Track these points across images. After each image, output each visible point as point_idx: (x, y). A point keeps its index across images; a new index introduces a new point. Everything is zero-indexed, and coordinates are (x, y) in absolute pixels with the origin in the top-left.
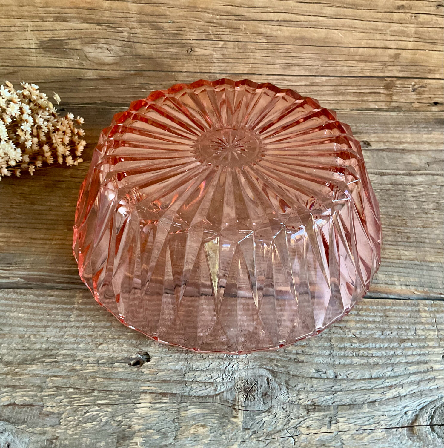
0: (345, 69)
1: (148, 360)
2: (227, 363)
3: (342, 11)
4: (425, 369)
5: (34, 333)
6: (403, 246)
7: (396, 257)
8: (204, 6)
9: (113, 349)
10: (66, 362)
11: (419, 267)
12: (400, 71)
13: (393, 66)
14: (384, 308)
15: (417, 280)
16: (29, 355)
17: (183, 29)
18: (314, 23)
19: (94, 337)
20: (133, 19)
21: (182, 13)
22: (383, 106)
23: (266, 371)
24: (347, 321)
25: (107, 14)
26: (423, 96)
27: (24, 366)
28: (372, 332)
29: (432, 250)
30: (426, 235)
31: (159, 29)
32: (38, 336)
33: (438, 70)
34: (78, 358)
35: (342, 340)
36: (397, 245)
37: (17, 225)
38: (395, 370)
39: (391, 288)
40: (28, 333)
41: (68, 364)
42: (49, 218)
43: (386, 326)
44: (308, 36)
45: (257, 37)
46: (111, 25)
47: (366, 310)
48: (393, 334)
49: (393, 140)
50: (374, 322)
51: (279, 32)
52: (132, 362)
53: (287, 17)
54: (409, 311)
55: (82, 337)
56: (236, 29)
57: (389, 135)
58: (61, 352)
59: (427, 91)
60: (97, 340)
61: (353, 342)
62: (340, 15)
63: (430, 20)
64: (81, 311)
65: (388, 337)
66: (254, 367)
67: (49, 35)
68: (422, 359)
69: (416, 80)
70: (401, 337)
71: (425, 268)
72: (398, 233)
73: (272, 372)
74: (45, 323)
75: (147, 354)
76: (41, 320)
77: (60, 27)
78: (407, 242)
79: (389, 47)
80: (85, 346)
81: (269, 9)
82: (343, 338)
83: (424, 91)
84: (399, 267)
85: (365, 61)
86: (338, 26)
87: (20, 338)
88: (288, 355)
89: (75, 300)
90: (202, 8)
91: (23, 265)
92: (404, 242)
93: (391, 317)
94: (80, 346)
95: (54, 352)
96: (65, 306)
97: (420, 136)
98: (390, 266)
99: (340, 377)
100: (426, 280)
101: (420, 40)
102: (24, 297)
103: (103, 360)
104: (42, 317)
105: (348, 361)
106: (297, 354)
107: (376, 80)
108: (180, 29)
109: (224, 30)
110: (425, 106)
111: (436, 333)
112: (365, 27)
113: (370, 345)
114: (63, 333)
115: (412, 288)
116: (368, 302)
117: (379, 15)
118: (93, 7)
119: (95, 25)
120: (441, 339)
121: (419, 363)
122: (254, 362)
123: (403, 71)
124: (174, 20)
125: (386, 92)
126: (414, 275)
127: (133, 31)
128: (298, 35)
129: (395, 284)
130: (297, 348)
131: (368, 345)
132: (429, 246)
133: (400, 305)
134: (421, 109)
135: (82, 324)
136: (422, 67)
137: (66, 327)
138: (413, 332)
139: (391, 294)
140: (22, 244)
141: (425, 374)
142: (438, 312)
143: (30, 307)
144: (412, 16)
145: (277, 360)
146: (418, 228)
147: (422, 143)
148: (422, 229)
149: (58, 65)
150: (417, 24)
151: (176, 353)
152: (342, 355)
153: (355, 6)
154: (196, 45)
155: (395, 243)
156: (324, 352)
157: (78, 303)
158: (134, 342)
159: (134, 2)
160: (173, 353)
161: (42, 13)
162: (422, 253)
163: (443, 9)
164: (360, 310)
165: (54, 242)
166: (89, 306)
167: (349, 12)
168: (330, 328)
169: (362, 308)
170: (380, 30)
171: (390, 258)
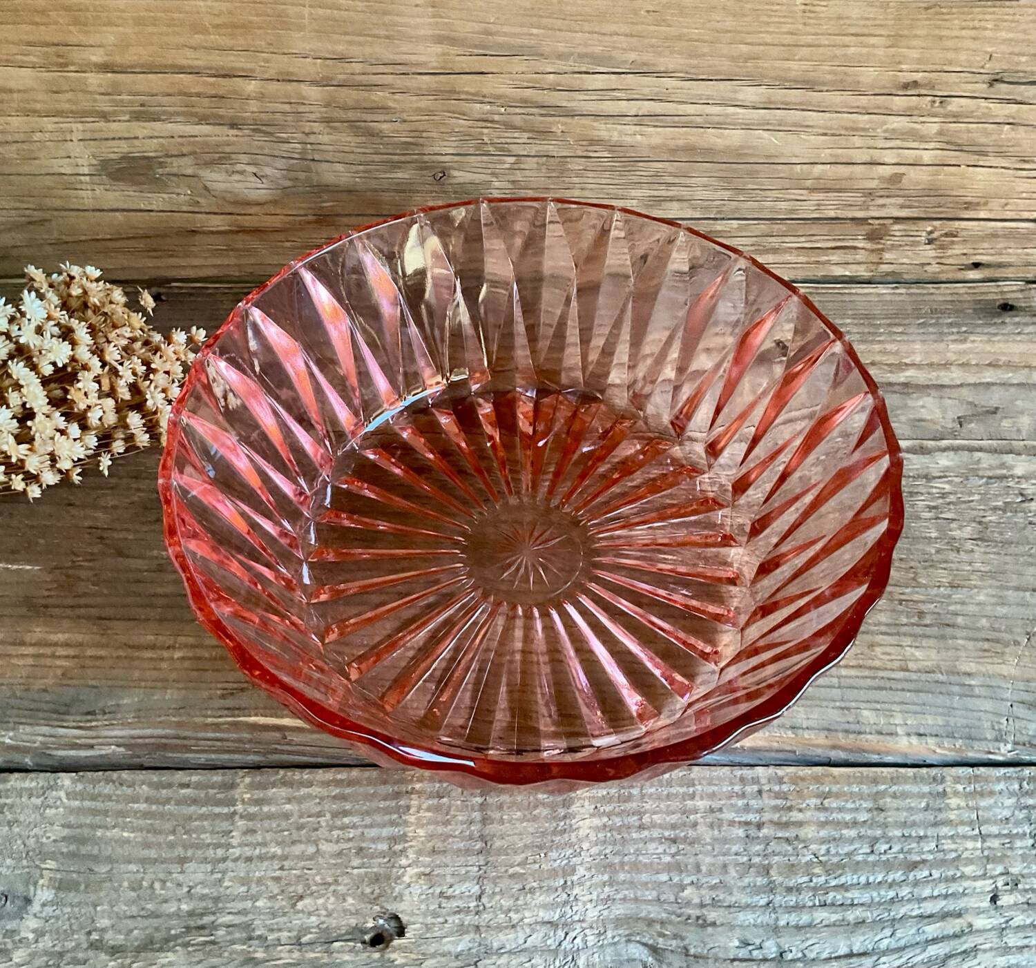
0: (783, 205)
1: (401, 932)
2: (561, 934)
3: (779, 95)
4: (958, 929)
5: (161, 876)
6: (911, 635)
7: (897, 664)
8: (472, 90)
9: (326, 909)
10: (233, 942)
11: (943, 688)
12: (902, 207)
13: (888, 196)
14: (874, 790)
15: (940, 721)
16: (157, 929)
17: (424, 134)
18: (717, 119)
19: (284, 882)
20: (312, 117)
21: (424, 103)
22: (862, 272)
23: (641, 948)
24: (800, 824)
25: (254, 106)
26: (950, 252)
27: (150, 955)
28: (852, 848)
29: (970, 644)
30: (958, 607)
31: (372, 134)
32: (168, 884)
33: (986, 204)
34: (258, 933)
35: (792, 868)
36: (898, 634)
37: (93, 611)
38: (898, 934)
39: (889, 743)
40: (148, 877)
41: (238, 947)
42: (160, 590)
43: (879, 832)
44: (703, 144)
45: (590, 148)
46: (260, 127)
47: (837, 796)
48: (894, 850)
49: (884, 359)
50: (855, 823)
51: (639, 137)
52: (367, 938)
53: (658, 108)
54: (922, 796)
55: (259, 881)
56: (544, 134)
57: (877, 347)
58: (220, 921)
59: (956, 243)
60: (291, 889)
61: (813, 874)
62: (775, 102)
63: (974, 108)
64: (250, 820)
65: (884, 858)
66: (616, 939)
67: (124, 147)
68: (951, 905)
69: (937, 223)
70: (909, 857)
71: (956, 689)
72: (901, 602)
73: (654, 950)
74: (179, 851)
75: (396, 918)
76: (171, 846)
77: (146, 132)
78: (918, 625)
79: (881, 161)
80: (269, 905)
81: (616, 94)
82: (793, 865)
83: (953, 242)
84: (903, 690)
85: (827, 190)
86: (769, 124)
87: (133, 889)
88: (683, 910)
89: (236, 793)
90: (467, 93)
91: (119, 716)
92: (913, 625)
93: (889, 810)
94: (257, 904)
95: (207, 920)
96: (217, 810)
97: (942, 346)
98: (885, 689)
99: (790, 956)
100: (958, 720)
101: (950, 147)
102: (129, 791)
103: (309, 936)
104: (171, 838)
105: (805, 918)
106: (702, 906)
107: (849, 225)
108: (417, 134)
109: (516, 135)
110: (952, 271)
111: (979, 845)
112: (829, 124)
113: (848, 878)
114: (219, 876)
115: (931, 740)
116: (841, 775)
117: (863, 100)
118: (220, 93)
119: (225, 128)
120: (988, 858)
121: (944, 916)
122: (616, 927)
123: (909, 207)
124: (405, 116)
125: (869, 245)
126: (934, 709)
127: (312, 139)
128: (681, 142)
129: (896, 734)
130: (703, 892)
131: (842, 880)
132: (964, 633)
133: (906, 780)
134: (943, 277)
135: (257, 851)
136: (950, 199)
137: (224, 860)
138: (933, 845)
139: (887, 753)
140: (110, 662)
141: (957, 941)
142: (982, 794)
143: (146, 815)
144: (934, 102)
145: (662, 923)
146: (942, 589)
147: (946, 365)
148: (948, 591)
149: (142, 207)
150: (945, 116)
151: (455, 913)
152: (792, 903)
153: (810, 85)
154: (455, 165)
155: (894, 629)
156: (756, 898)
157: (243, 800)
158: (368, 890)
159: (314, 83)
160: (449, 915)
161: (104, 105)
162: (950, 653)
163: (1003, 87)
164: (826, 796)
165: (177, 655)
166: (266, 809)
167: (794, 96)
168: (767, 841)
169: (830, 792)
170: (863, 129)
171: (886, 669)
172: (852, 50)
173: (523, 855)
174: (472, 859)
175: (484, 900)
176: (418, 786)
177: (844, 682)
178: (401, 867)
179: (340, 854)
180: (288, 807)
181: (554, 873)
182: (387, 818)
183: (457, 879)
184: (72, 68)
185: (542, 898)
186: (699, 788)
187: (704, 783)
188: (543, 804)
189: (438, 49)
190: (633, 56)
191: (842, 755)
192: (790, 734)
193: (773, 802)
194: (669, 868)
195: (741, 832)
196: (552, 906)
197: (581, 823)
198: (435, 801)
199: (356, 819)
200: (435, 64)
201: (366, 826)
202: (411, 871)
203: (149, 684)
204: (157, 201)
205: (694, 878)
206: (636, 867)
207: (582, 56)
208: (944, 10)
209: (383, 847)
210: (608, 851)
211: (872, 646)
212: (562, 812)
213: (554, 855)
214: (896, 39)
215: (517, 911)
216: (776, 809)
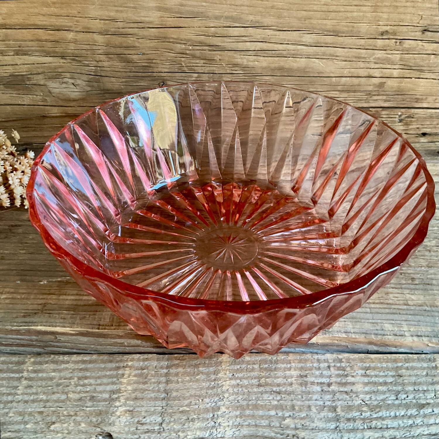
3: (322, 39)
6: (408, 289)
7: (401, 302)
8: (175, 37)
9: (68, 430)
11: (429, 314)
12: (386, 101)
13: (378, 95)
14: (396, 365)
15: (429, 329)
17: (154, 61)
18: (293, 52)
19: (45, 414)
20: (100, 52)
21: (153, 44)
24: (354, 384)
25: (72, 46)
26: (411, 127)
28: (385, 396)
30: (433, 276)
31: (129, 61)
33: (426, 99)
35: (349, 408)
36: (402, 288)
39: (400, 340)
43: (400, 388)
44: (287, 66)
45: (233, 69)
46: (75, 58)
47: (374, 369)
48: (409, 398)
50: (385, 383)
51: (256, 63)
53: (264, 46)
54: (424, 369)
55: (30, 414)
56: (210, 61)
59: (414, 122)
60: (49, 418)
61: (362, 411)
62: (321, 43)
63: (415, 46)
64: (30, 381)
65: (404, 402)
67: (11, 70)
69: (403, 110)
70: (419, 401)
71: (436, 314)
75: (110, 435)
77: (22, 61)
78: (412, 284)
79: (373, 75)
80: (34, 427)
81: (244, 39)
82: (350, 406)
83: (411, 121)
84: (407, 314)
85: (348, 91)
86: (318, 55)
88: (285, 431)
89: (24, 367)
90: (174, 38)
92: (409, 284)
93: (405, 376)
94: (28, 426)
96: (12, 375)
98: (397, 314)
101: (406, 67)
105: (359, 436)
106: (296, 429)
108: (150, 61)
109: (198, 61)
110: (412, 137)
112: (347, 55)
113: (384, 413)
115: (425, 339)
116: (376, 358)
117: (362, 42)
118: (56, 39)
119: (59, 58)
123: (389, 101)
124: (144, 51)
126: (425, 324)
127: (100, 64)
128: (276, 65)
129: (405, 336)
130: (296, 421)
131: (380, 414)
132: (437, 288)
133: (413, 360)
135: (32, 398)
136: (408, 96)
137: (12, 402)
138: (433, 395)
139: (401, 347)
144: (396, 42)
146: (423, 268)
148: (427, 269)
149: (20, 103)
150: (403, 50)
151: (146, 433)
152: (350, 428)
153: (336, 33)
154: (168, 78)
155: (399, 286)
156: (329, 425)
157: (28, 371)
158: (94, 420)
159: (100, 33)
160: (142, 433)
162: (431, 297)
163: (429, 34)
164: (367, 369)
166: (40, 375)
167: (329, 39)
168: (334, 393)
169: (369, 367)
170: (364, 58)
171: (396, 304)
172: (355, 14)
173: (189, 401)
174: (158, 403)
175: (164, 425)
176: (130, 364)
177: (374, 311)
178: (115, 407)
179: (80, 399)
180: (53, 374)
181: (207, 411)
182: (110, 380)
183: (149, 413)
185: (199, 424)
186: (293, 364)
187: (297, 361)
188: (202, 373)
189: (159, 14)
190: (251, 18)
191: (375, 348)
192: (344, 335)
193: (337, 372)
194: (276, 407)
195: (319, 389)
196: (206, 429)
197: (224, 383)
198: (140, 372)
199: (92, 381)
200: (157, 23)
201: (97, 385)
202: (121, 409)
204: (27, 99)
205: (291, 413)
206: (256, 407)
207: (227, 18)
209: (106, 396)
210: (239, 398)
211: (387, 293)
212: (213, 377)
213: (207, 400)
214: (375, 8)
215: (183, 432)
216: (338, 376)
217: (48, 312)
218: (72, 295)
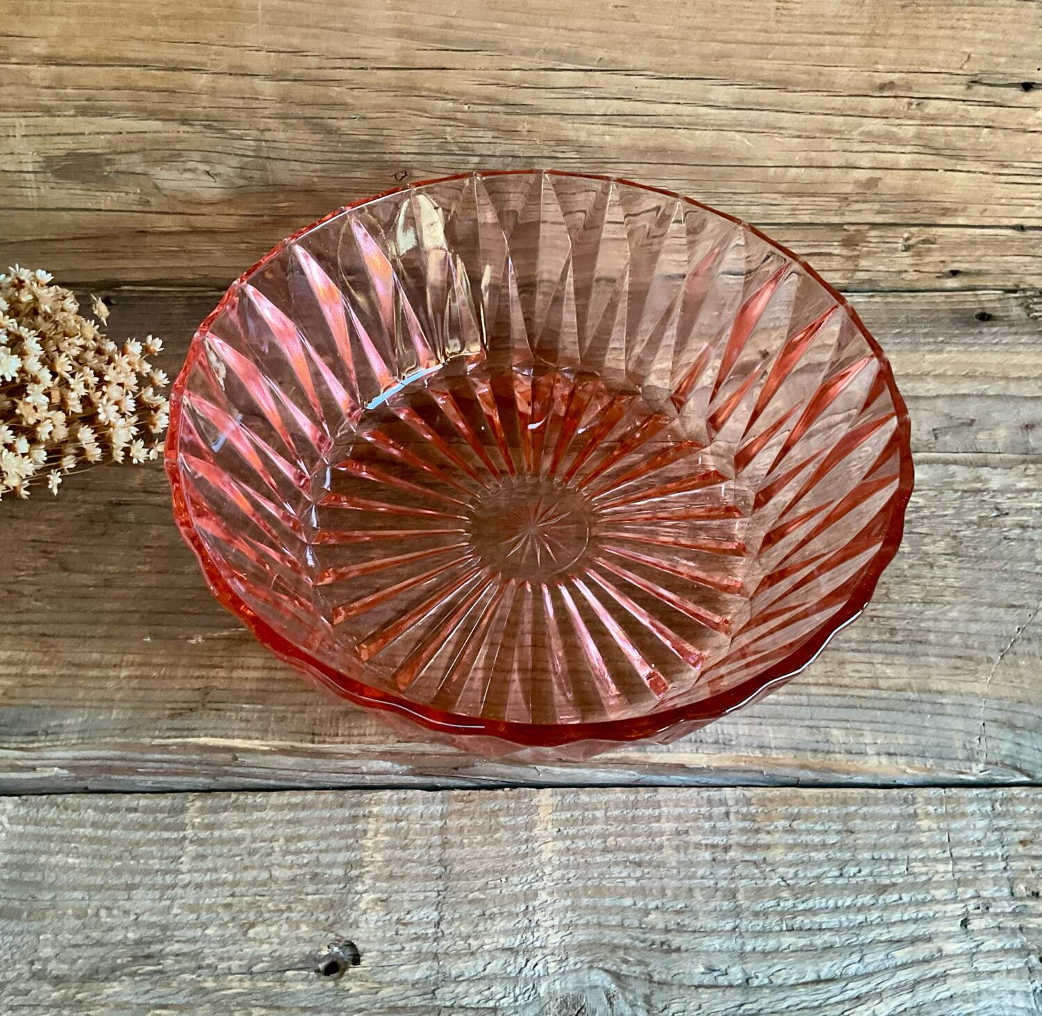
0: (754, 209)
1: (356, 960)
2: (521, 961)
3: (753, 95)
4: (927, 954)
5: (107, 903)
6: (881, 652)
7: (866, 682)
8: (434, 87)
9: (279, 937)
10: (183, 971)
11: (914, 707)
12: (879, 212)
13: (863, 202)
14: (844, 811)
15: (911, 740)
16: (103, 959)
17: (385, 132)
18: (687, 120)
19: (235, 909)
20: (267, 112)
21: (385, 99)
22: (837, 278)
23: (604, 975)
24: (768, 847)
25: (205, 100)
26: (927, 259)
27: (95, 985)
28: (821, 871)
29: (943, 662)
30: (930, 624)
31: (329, 131)
32: (115, 912)
33: (964, 209)
34: (207, 962)
35: (759, 893)
36: (869, 651)
37: (35, 628)
38: (867, 959)
39: (858, 762)
40: (94, 904)
41: (188, 977)
44: (674, 145)
45: (557, 148)
46: (212, 124)
47: (807, 818)
48: (863, 873)
50: (824, 846)
51: (607, 138)
52: (321, 966)
53: (627, 107)
54: (893, 817)
55: (210, 908)
56: (509, 133)
58: (168, 950)
59: (934, 250)
60: (243, 916)
61: (780, 898)
62: (747, 103)
63: (950, 110)
64: (201, 845)
65: (853, 881)
66: (578, 966)
67: (69, 144)
68: (921, 930)
69: (914, 229)
70: (878, 880)
71: (927, 707)
72: (872, 618)
73: (617, 977)
74: (126, 878)
75: (352, 945)
76: (118, 872)
77: (93, 128)
78: (890, 642)
79: (857, 165)
80: (219, 932)
81: (587, 93)
82: (760, 889)
83: (930, 250)
84: (874, 708)
85: (801, 194)
86: (741, 125)
87: (78, 917)
88: (647, 936)
89: (186, 818)
90: (429, 89)
91: (62, 737)
92: (884, 642)
93: (859, 832)
94: (207, 932)
95: (155, 948)
96: (166, 835)
98: (856, 707)
99: (756, 983)
100: (928, 739)
101: (926, 151)
102: (75, 816)
103: (261, 965)
104: (118, 864)
105: (772, 943)
106: (667, 931)
107: (824, 230)
108: (377, 132)
109: (480, 134)
110: (930, 279)
111: (950, 868)
112: (803, 125)
113: (817, 902)
114: (168, 903)
115: (901, 760)
116: (811, 797)
117: (838, 102)
118: (171, 86)
119: (175, 123)
120: (958, 881)
121: (914, 940)
122: (579, 954)
123: (886, 213)
124: (363, 113)
125: (845, 252)
126: (905, 728)
127: (268, 135)
128: (651, 144)
129: (866, 754)
130: (668, 917)
131: (810, 904)
132: (936, 650)
133: (876, 802)
134: (921, 285)
135: (208, 878)
136: (927, 205)
137: (173, 886)
138: (904, 867)
139: (857, 773)
140: (53, 681)
141: (926, 966)
142: (953, 816)
143: (92, 840)
144: (911, 104)
145: (626, 948)
146: (914, 606)
147: (922, 376)
148: (921, 608)
149: (89, 205)
150: (922, 118)
151: (413, 940)
152: (758, 928)
153: (783, 85)
154: (414, 164)
155: (865, 646)
156: (722, 923)
157: (193, 826)
158: (323, 917)
159: (269, 77)
160: (406, 942)
161: (47, 99)
162: (922, 671)
163: (983, 89)
164: (795, 817)
165: (124, 673)
166: (217, 833)
167: (768, 96)
168: (733, 864)
169: (798, 813)
170: (838, 132)
171: (856, 687)
172: (827, 49)
173: (484, 880)
174: (431, 885)
175: (443, 926)
176: (375, 810)
177: (814, 700)
178: (356, 893)
179: (293, 880)
180: (239, 831)
181: (515, 898)
182: (343, 842)
183: (416, 904)
184: (13, 60)
185: (503, 923)
186: (665, 809)
187: (671, 804)
188: (504, 827)
189: (399, 43)
190: (601, 53)
191: (810, 776)
192: (758, 753)
193: (741, 825)
194: (633, 892)
195: (707, 855)
196: (514, 932)
197: (543, 847)
198: (394, 825)
199: (310, 844)
200: (395, 59)
201: (321, 851)
202: (368, 897)
203: (95, 704)
204: (107, 199)
205: (658, 903)
206: (599, 891)
207: (547, 52)
208: (921, 9)
209: (338, 872)
210: (571, 875)
211: (842, 663)
212: (524, 835)
213: (515, 879)
214: (871, 38)
215: (477, 938)
216: (744, 831)
217: (215, 706)
218: (255, 668)
